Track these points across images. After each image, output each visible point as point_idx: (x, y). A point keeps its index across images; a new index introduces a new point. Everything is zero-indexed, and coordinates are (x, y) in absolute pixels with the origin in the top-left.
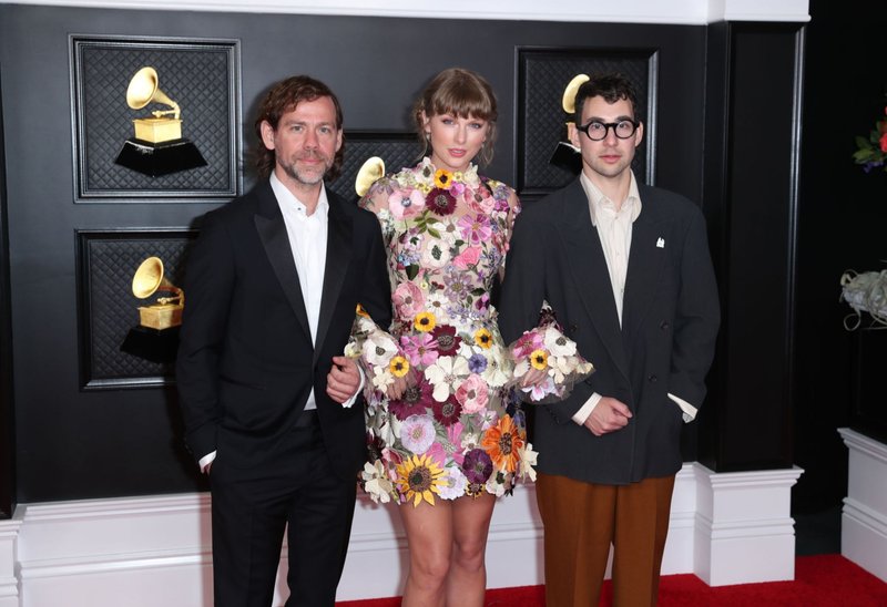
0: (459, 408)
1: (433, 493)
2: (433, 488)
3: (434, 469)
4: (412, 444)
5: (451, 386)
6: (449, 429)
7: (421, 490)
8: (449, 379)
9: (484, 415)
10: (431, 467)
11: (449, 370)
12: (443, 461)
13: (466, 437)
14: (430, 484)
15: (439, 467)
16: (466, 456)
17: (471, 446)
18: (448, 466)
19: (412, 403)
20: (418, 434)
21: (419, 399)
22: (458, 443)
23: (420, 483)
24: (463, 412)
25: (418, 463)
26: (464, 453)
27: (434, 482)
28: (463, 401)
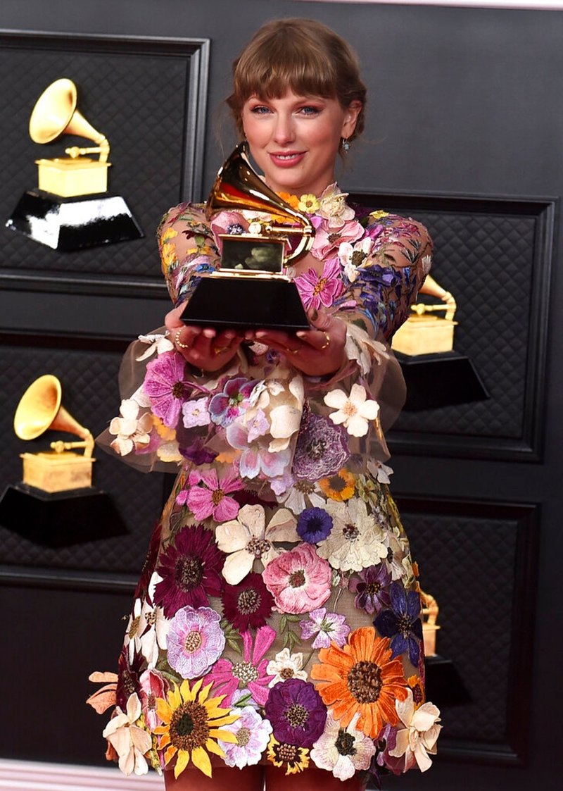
0: (268, 600)
1: (210, 754)
2: (210, 745)
3: (213, 708)
4: (182, 659)
5: (258, 558)
6: (246, 637)
7: (189, 747)
8: (256, 547)
9: (319, 621)
10: (207, 704)
11: (258, 531)
12: (229, 694)
13: (279, 656)
14: (206, 736)
15: (223, 705)
16: (273, 691)
17: (286, 673)
18: (239, 705)
19: (190, 586)
20: (194, 642)
21: (200, 579)
22: (261, 665)
23: (188, 731)
24: (279, 609)
25: (189, 696)
26: (271, 685)
27: (212, 733)
28: (279, 589)
